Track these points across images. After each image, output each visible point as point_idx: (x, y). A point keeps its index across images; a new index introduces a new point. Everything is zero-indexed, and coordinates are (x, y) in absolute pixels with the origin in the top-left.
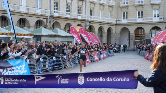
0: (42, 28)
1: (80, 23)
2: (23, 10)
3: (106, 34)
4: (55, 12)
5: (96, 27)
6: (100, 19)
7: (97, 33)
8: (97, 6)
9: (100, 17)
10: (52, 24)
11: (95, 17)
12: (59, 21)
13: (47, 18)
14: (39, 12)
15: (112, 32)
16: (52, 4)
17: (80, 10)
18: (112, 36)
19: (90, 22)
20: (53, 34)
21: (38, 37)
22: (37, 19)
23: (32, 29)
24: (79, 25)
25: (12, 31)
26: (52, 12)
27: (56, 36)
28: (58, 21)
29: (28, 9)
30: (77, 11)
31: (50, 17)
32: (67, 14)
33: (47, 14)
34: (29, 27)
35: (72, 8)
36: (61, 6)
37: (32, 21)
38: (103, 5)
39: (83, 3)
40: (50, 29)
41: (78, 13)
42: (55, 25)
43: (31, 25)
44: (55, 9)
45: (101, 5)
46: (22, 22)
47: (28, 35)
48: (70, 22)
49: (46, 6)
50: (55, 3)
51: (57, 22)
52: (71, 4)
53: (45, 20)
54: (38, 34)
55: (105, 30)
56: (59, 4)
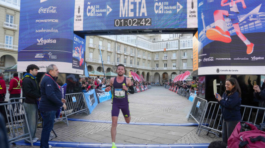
0: (111, 72)
2: (100, 62)
3: (146, 76)
5: (141, 72)
6: (143, 67)
7: (141, 75)
8: (141, 60)
11: (140, 66)
13: (113, 66)
14: (109, 63)
15: (149, 75)
16: (116, 59)
17: (132, 62)
18: (150, 77)
19: (137, 69)
21: (109, 77)
22: (108, 67)
23: (105, 73)
24: (131, 71)
25: (95, 74)
26: (116, 63)
31: (115, 66)
33: (113, 64)
34: (103, 72)
35: (127, 61)
37: (105, 68)
38: (145, 60)
40: (115, 72)
41: (131, 64)
46: (99, 69)
49: (113, 60)
52: (127, 59)
53: (112, 68)
55: (146, 74)
56: (120, 59)
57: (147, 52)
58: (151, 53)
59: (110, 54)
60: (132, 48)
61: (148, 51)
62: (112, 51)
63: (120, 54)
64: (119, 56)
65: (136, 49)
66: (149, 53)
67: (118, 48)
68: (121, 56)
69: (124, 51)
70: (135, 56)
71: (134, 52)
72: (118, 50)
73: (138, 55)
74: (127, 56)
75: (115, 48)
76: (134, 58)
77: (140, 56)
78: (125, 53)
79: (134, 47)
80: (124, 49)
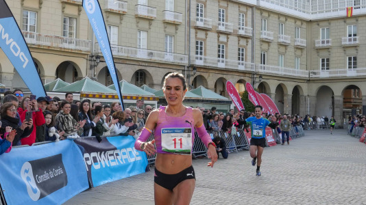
1: (242, 78)
2: (142, 55)
3: (290, 97)
4: (197, 58)
5: (273, 86)
6: (278, 70)
7: (273, 96)
8: (274, 47)
9: (280, 67)
10: (192, 79)
11: (271, 66)
12: (205, 75)
13: (183, 69)
15: (301, 94)
16: (193, 41)
17: (243, 55)
18: (302, 101)
19: (261, 76)
20: (194, 96)
22: (166, 71)
23: (157, 89)
24: (240, 81)
26: (191, 59)
27: (198, 101)
28: (203, 74)
29: (151, 54)
30: (237, 56)
31: (188, 67)
32: (219, 61)
33: (183, 62)
34: (152, 85)
35: (229, 51)
36: (208, 48)
37: (158, 75)
38: (285, 46)
41: (239, 59)
42: (198, 81)
43: (155, 82)
44: (197, 53)
45: (281, 45)
46: (141, 77)
48: (224, 76)
50: (197, 43)
51: (201, 77)
52: (226, 44)
55: (289, 90)
56: (205, 44)
57: (290, 22)
58: (305, 25)
59: (171, 30)
60: (243, 9)
61: (296, 19)
62: (180, 20)
63: (205, 30)
64: (201, 35)
65: (257, 13)
66: (299, 23)
67: (198, 9)
68: (206, 34)
69: (218, 19)
70: (253, 34)
71: (250, 23)
72: (199, 17)
73: (263, 31)
74: (227, 34)
75: (189, 10)
76: (250, 41)
77: (269, 35)
78: (219, 24)
79: (251, 7)
80: (217, 13)
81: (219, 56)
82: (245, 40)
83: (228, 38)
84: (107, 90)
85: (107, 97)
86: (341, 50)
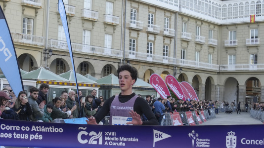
1: (166, 70)
2: (86, 50)
3: (204, 86)
4: (130, 53)
5: (190, 76)
6: (195, 64)
8: (192, 45)
9: (196, 62)
11: (189, 61)
12: (136, 67)
13: (119, 61)
14: (108, 52)
15: (212, 83)
16: (127, 42)
17: (167, 51)
18: (213, 89)
19: (181, 69)
21: (106, 89)
22: (105, 63)
23: (98, 78)
24: (165, 72)
25: (71, 80)
26: (125, 54)
29: (93, 49)
30: (162, 52)
31: (123, 60)
32: (148, 56)
33: (119, 56)
34: (93, 74)
35: (156, 48)
36: (139, 45)
37: (98, 66)
38: (201, 45)
39: (171, 41)
41: (164, 55)
43: (96, 72)
44: (130, 49)
45: (197, 44)
46: (85, 68)
47: (92, 86)
48: (152, 68)
50: (131, 41)
52: (154, 42)
53: (116, 65)
54: (107, 84)
55: (203, 81)
56: (137, 42)
57: (205, 26)
58: (216, 28)
59: (110, 30)
60: (168, 14)
61: (209, 23)
62: (117, 22)
63: (138, 31)
64: (134, 34)
65: (179, 18)
66: (212, 26)
67: (132, 14)
68: (138, 34)
69: (148, 22)
70: (176, 35)
71: (173, 26)
72: (133, 20)
73: (184, 33)
74: (155, 34)
75: (125, 14)
76: (173, 40)
77: (188, 36)
78: (149, 26)
79: (174, 13)
80: (147, 17)
81: (148, 52)
82: (169, 39)
83: (155, 38)
84: (59, 78)
85: (58, 84)
86: (245, 49)
